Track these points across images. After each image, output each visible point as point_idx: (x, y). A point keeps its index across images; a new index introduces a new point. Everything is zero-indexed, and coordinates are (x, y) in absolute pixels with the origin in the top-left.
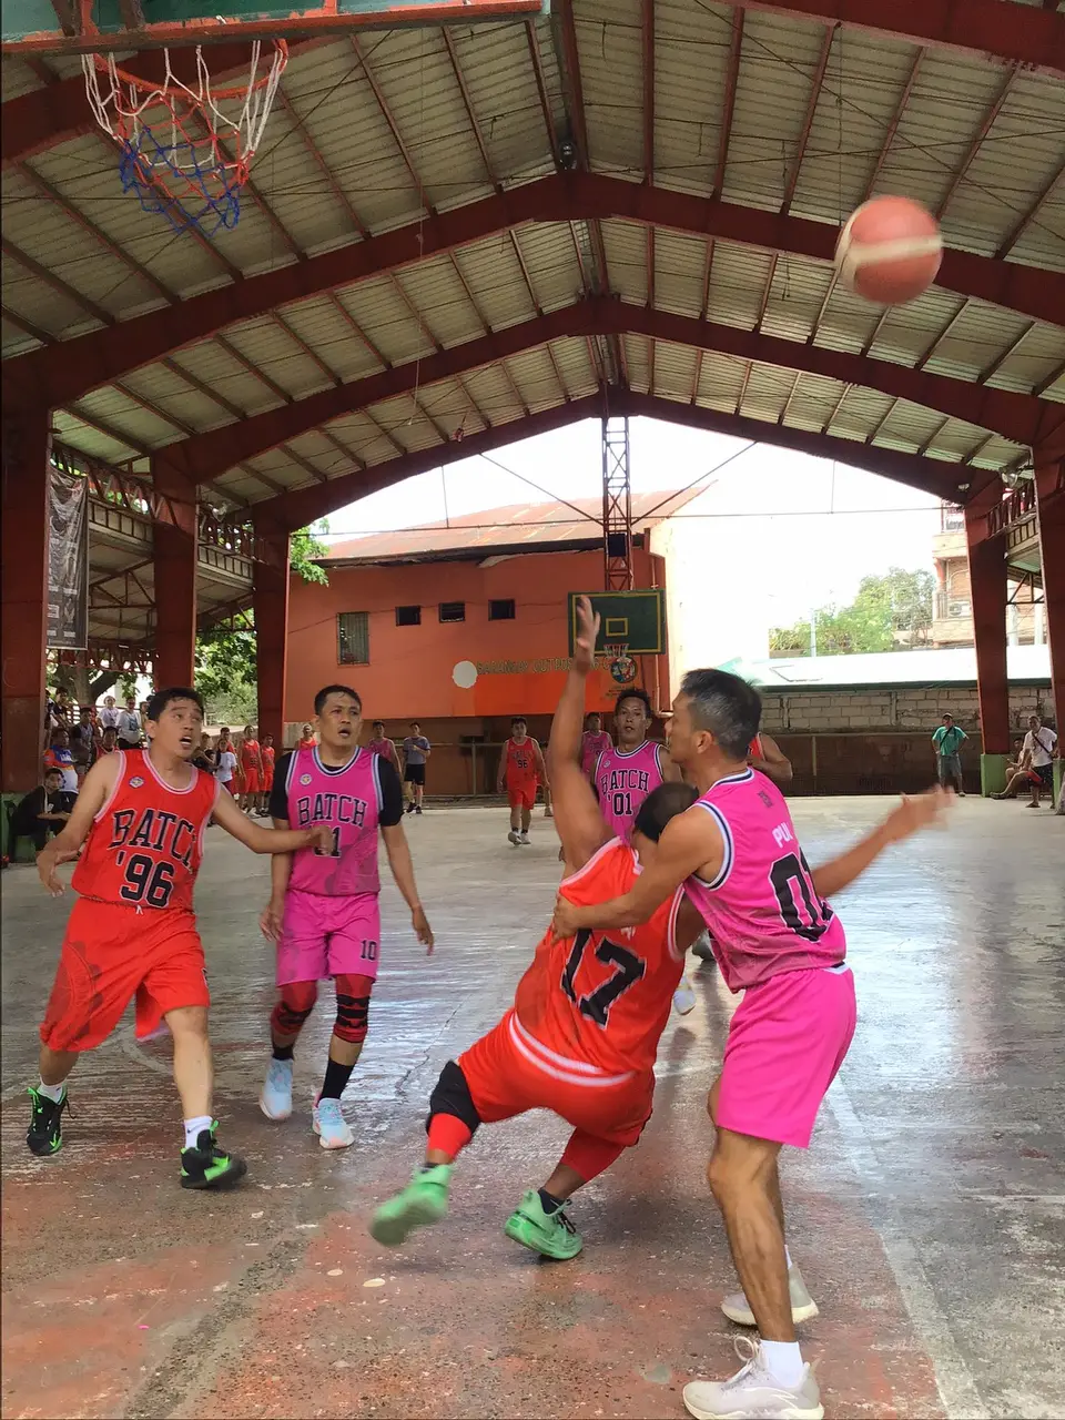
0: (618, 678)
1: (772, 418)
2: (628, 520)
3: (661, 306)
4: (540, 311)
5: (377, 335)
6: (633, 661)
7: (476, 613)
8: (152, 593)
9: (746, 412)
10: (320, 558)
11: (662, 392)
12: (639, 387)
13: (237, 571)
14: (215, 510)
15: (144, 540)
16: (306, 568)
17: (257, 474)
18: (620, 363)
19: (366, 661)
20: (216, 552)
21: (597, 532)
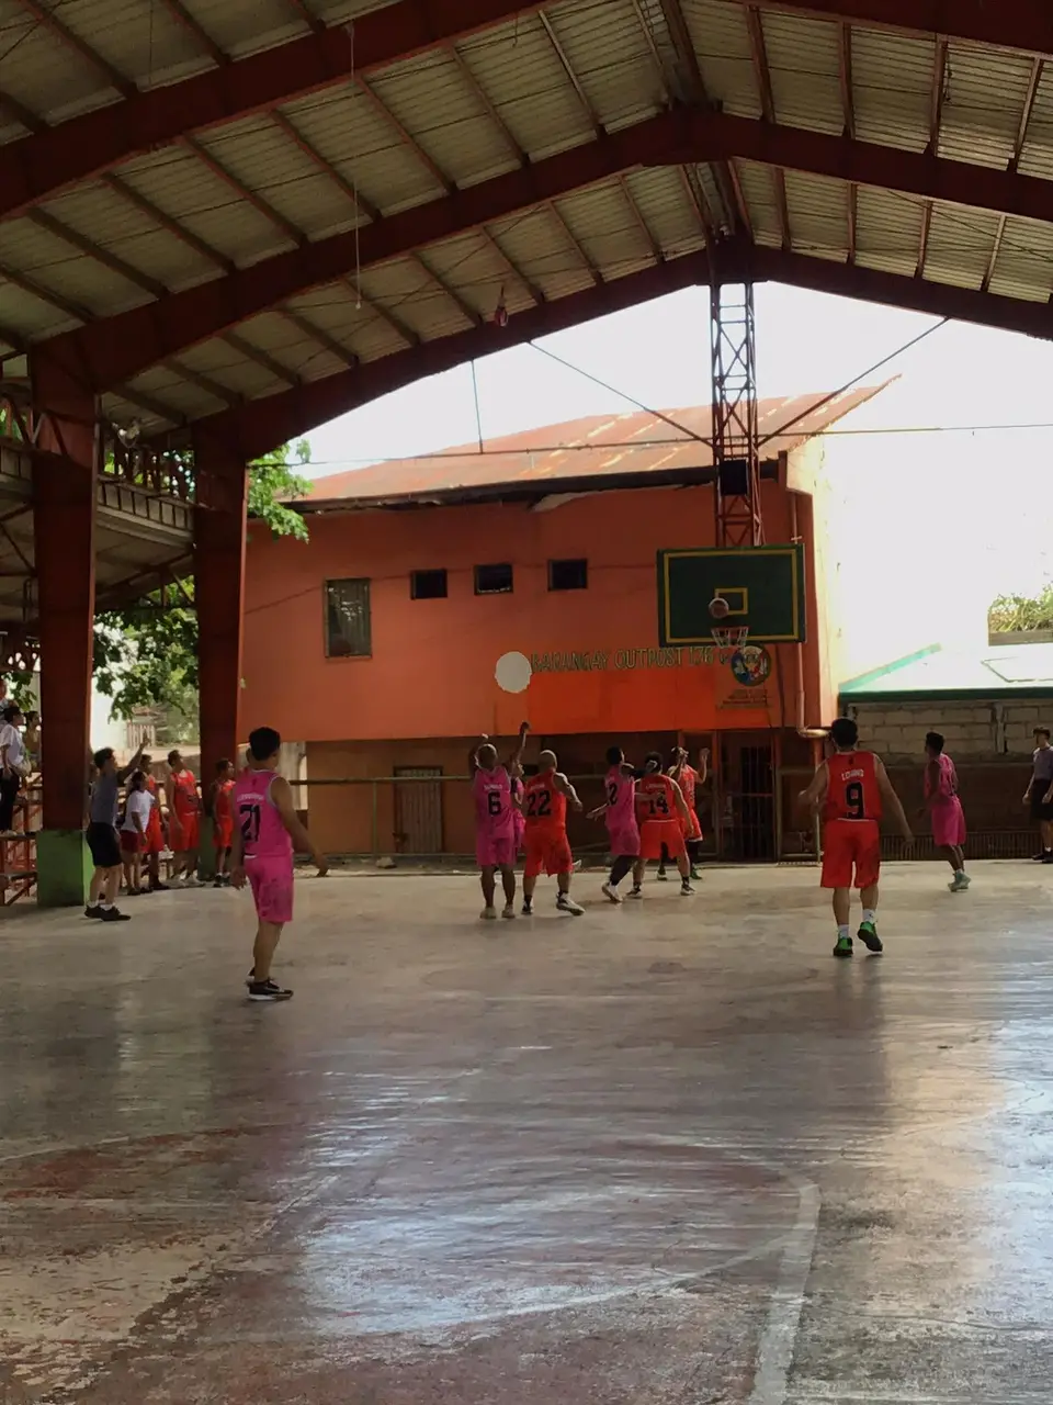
0: (743, 678)
1: (971, 281)
2: (753, 438)
3: (786, 119)
4: (601, 129)
5: (356, 172)
6: (765, 654)
7: (530, 580)
8: (31, 556)
9: (933, 273)
10: (299, 498)
11: (803, 246)
12: (767, 238)
13: (167, 519)
14: (122, 432)
15: (18, 477)
16: (276, 515)
17: (195, 377)
18: (734, 203)
19: (366, 652)
20: (133, 493)
21: (703, 457)
